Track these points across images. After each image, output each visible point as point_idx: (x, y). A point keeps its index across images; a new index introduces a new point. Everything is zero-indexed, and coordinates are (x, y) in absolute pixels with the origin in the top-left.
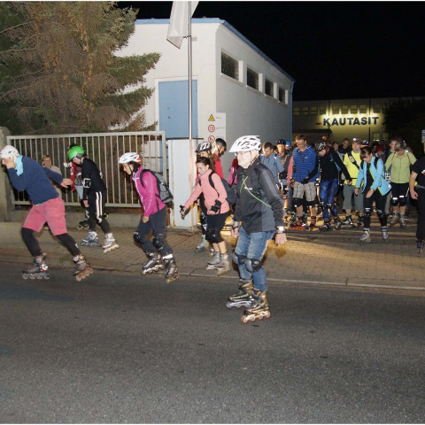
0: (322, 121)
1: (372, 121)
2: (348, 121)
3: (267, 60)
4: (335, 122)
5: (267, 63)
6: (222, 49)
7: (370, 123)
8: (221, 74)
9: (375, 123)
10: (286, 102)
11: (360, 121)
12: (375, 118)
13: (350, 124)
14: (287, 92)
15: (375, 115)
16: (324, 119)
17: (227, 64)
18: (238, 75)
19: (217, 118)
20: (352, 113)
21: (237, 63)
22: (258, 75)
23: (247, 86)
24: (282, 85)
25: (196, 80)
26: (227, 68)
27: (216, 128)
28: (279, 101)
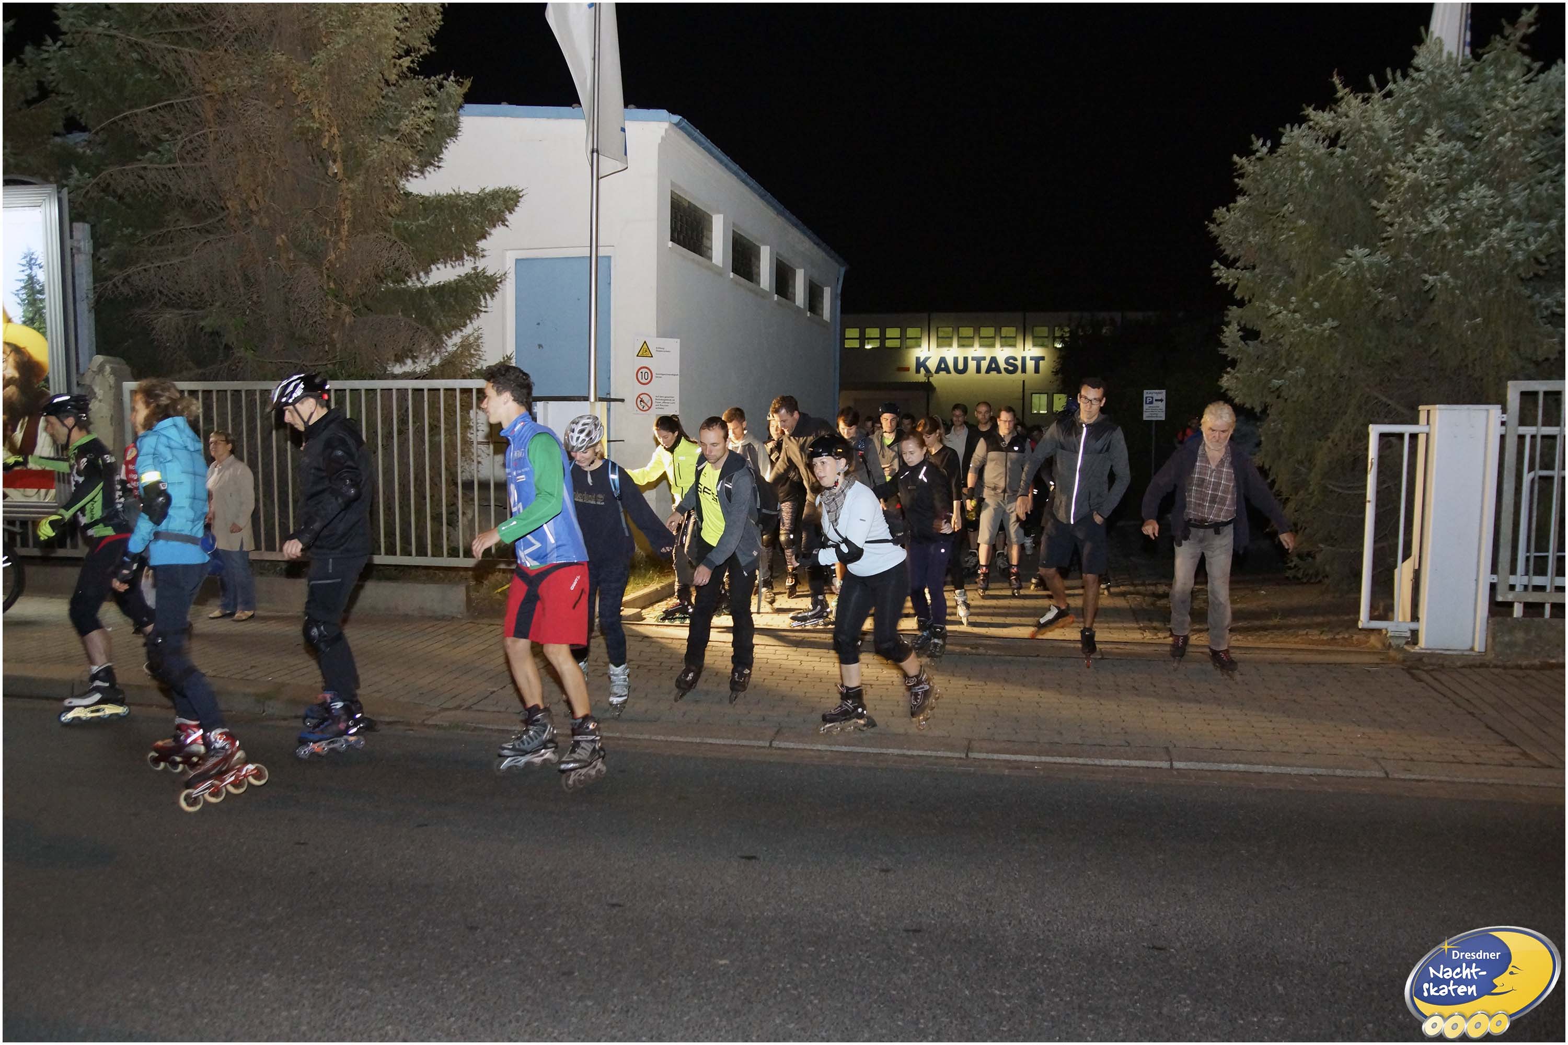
0: (913, 364)
1: (1030, 365)
2: (972, 365)
3: (780, 213)
4: (942, 366)
5: (780, 221)
6: (673, 184)
7: (1024, 370)
8: (670, 244)
9: (1037, 370)
10: (827, 314)
11: (1002, 365)
12: (1037, 360)
13: (978, 370)
14: (827, 292)
15: (1037, 352)
16: (918, 359)
17: (684, 220)
18: (711, 248)
19: (659, 350)
20: (983, 344)
21: (709, 221)
22: (759, 248)
23: (731, 274)
24: (816, 275)
25: (609, 258)
26: (684, 229)
27: (654, 375)
28: (808, 313)
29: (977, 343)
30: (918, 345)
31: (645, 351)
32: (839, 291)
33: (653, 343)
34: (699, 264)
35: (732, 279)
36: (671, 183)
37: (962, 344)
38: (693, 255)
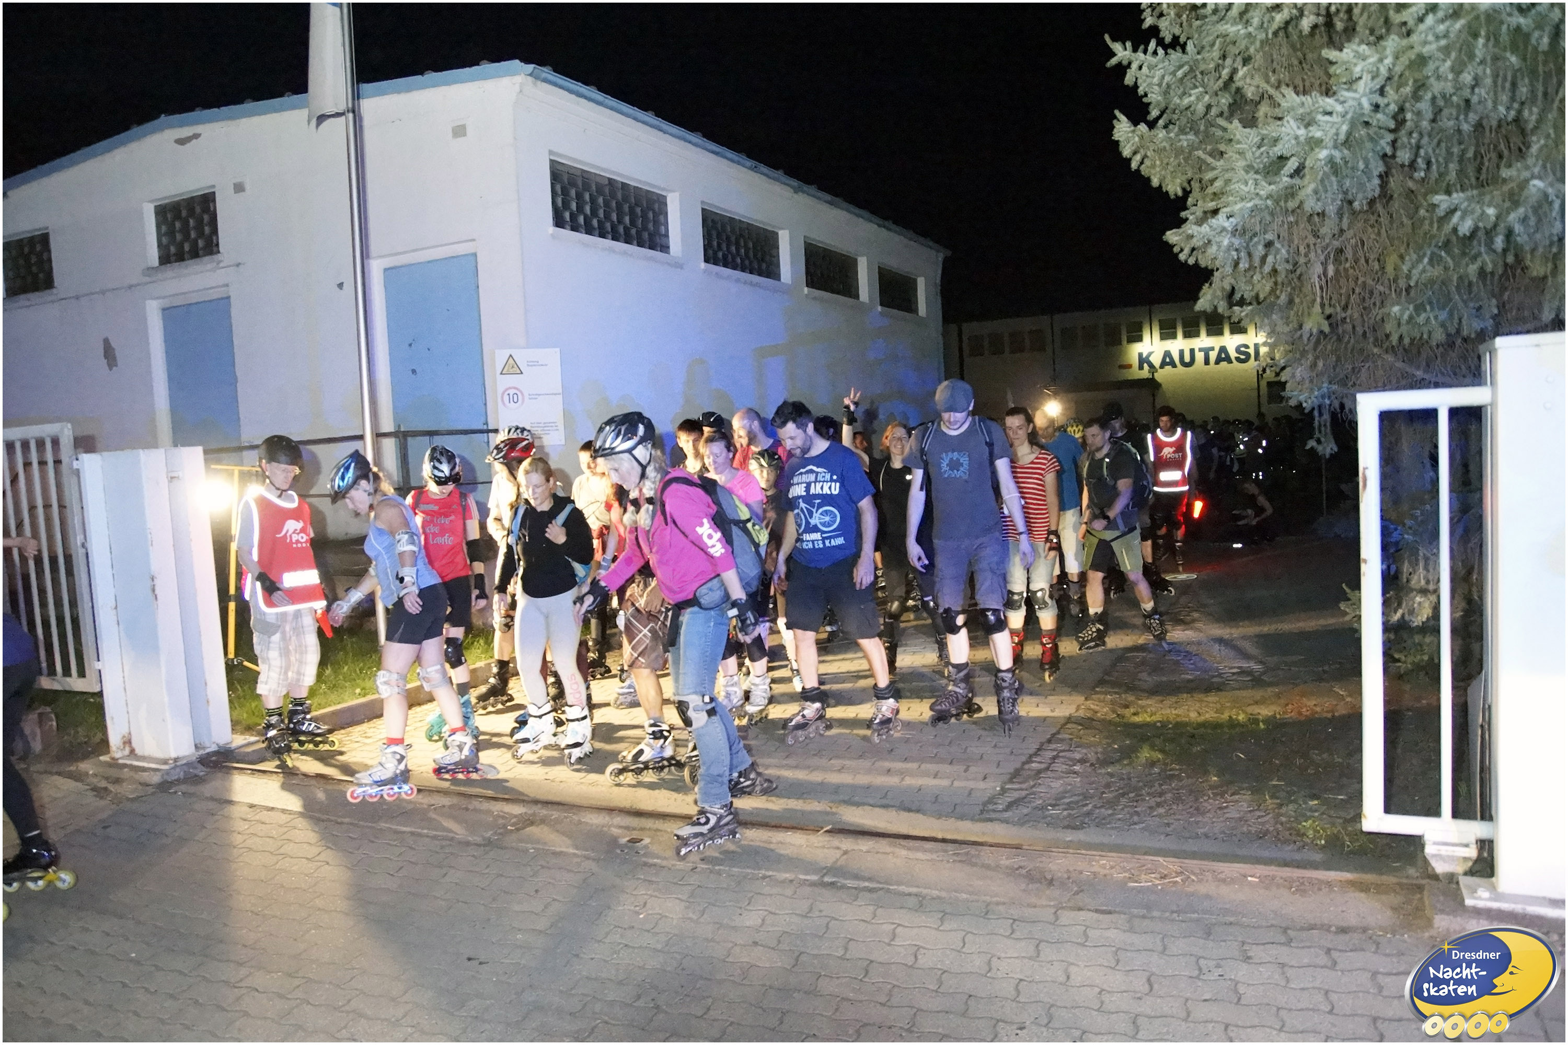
0: (1135, 361)
1: (1264, 351)
2: (1200, 356)
4: (1167, 361)
5: (802, 199)
7: (1257, 358)
8: (554, 231)
10: (923, 310)
11: (1233, 354)
13: (1207, 362)
14: (921, 283)
16: (1140, 355)
17: (601, 200)
18: (667, 235)
19: (532, 364)
20: (1210, 333)
21: (661, 202)
22: (776, 235)
23: (703, 265)
24: (894, 263)
25: (475, 255)
26: (601, 213)
27: (526, 394)
28: (879, 308)
29: (1203, 333)
30: (1139, 339)
31: (512, 368)
32: (938, 281)
33: (521, 356)
34: (625, 253)
35: (705, 271)
36: (551, 152)
37: (1187, 335)
38: (608, 243)
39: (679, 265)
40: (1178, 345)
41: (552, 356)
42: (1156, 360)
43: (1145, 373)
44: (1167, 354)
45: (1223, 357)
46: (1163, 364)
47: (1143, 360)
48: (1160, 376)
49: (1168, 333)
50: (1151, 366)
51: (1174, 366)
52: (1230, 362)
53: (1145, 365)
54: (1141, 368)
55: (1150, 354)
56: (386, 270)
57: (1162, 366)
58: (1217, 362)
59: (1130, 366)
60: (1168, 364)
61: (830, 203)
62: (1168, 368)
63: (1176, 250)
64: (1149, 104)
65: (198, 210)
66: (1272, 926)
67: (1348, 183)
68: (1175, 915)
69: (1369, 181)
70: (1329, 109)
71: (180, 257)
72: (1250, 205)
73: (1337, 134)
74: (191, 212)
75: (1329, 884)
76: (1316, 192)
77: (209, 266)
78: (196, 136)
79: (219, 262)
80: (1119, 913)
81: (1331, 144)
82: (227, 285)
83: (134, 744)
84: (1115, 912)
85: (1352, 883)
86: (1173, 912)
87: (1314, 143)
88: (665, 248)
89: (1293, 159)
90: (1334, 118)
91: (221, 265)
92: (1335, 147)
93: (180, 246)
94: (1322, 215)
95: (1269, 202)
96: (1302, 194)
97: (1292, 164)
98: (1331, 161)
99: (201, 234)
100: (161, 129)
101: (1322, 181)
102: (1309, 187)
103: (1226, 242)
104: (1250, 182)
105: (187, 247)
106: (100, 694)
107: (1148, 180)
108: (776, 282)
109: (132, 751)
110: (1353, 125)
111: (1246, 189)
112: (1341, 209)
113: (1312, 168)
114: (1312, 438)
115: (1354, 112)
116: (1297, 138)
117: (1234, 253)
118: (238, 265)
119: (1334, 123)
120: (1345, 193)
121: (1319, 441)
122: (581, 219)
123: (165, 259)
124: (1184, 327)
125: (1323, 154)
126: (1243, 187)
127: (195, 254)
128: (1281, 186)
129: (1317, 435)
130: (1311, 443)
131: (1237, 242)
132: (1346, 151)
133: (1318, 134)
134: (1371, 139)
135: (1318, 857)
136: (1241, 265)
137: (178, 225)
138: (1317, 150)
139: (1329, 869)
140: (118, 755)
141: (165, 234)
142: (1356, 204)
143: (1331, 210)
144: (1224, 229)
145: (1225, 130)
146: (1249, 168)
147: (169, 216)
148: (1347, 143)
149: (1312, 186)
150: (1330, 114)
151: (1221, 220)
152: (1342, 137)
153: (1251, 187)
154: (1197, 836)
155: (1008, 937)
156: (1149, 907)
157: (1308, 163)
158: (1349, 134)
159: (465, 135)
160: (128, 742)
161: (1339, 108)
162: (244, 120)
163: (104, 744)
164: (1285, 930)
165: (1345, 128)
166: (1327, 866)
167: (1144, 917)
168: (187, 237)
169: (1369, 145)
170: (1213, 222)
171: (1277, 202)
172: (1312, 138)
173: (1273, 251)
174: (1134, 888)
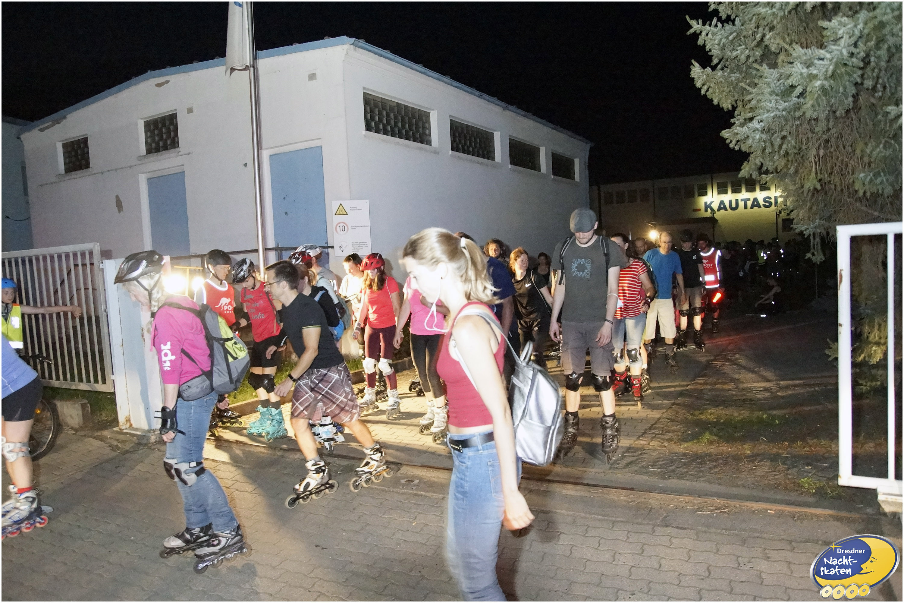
0: (702, 206)
1: (781, 201)
2: (741, 204)
3: (505, 108)
6: (366, 89)
7: (776, 205)
8: (366, 133)
9: (785, 204)
10: (578, 178)
11: (761, 203)
13: (746, 207)
14: (577, 162)
16: (706, 203)
17: (392, 115)
18: (430, 135)
19: (353, 209)
20: (747, 191)
21: (427, 115)
22: (493, 134)
23: (450, 152)
24: (560, 151)
25: (321, 147)
26: (392, 122)
27: (350, 228)
28: (552, 177)
29: (744, 190)
30: (705, 194)
31: (342, 211)
32: (587, 160)
33: (347, 204)
34: (407, 146)
35: (451, 155)
36: (364, 88)
37: (734, 191)
38: (397, 140)
39: (436, 152)
40: (728, 197)
41: (364, 205)
42: (715, 206)
43: (709, 214)
44: (722, 202)
45: (756, 204)
46: (719, 209)
47: (708, 206)
48: (718, 215)
49: (722, 190)
50: (712, 210)
51: (726, 210)
52: (759, 207)
53: (709, 210)
54: (706, 211)
55: (711, 203)
56: (270, 156)
57: (719, 210)
58: (752, 208)
59: (699, 210)
60: (722, 209)
61: (524, 116)
62: (722, 211)
63: (728, 141)
64: (712, 56)
65: (167, 123)
66: (783, 539)
67: (833, 100)
68: (724, 531)
69: (846, 99)
70: (822, 56)
71: (157, 150)
72: (772, 115)
73: (827, 71)
74: (164, 125)
75: (818, 516)
76: (813, 106)
77: (173, 155)
78: (167, 82)
79: (179, 152)
80: (692, 529)
81: (822, 78)
82: (183, 165)
83: (132, 422)
84: (688, 528)
85: (831, 516)
86: (723, 529)
87: (812, 77)
88: (429, 143)
89: (799, 87)
90: (826, 62)
91: (180, 153)
92: (826, 79)
93: (158, 144)
94: (816, 120)
95: (784, 113)
96: (805, 107)
97: (799, 90)
98: (822, 88)
99: (169, 137)
100: (148, 79)
101: (817, 99)
102: (809, 102)
103: (758, 137)
104: (773, 101)
105: (161, 144)
106: (114, 393)
107: (712, 100)
108: (493, 162)
109: (131, 425)
110: (837, 65)
111: (771, 105)
112: (828, 116)
113: (811, 92)
114: (808, 252)
115: (838, 58)
116: (801, 74)
117: (763, 143)
118: (189, 154)
119: (824, 65)
120: (831, 106)
121: (813, 254)
122: (381, 126)
123: (149, 151)
124: (732, 187)
125: (818, 83)
126: (768, 104)
127: (165, 148)
128: (792, 103)
129: (812, 251)
130: (809, 255)
131: (764, 137)
132: (832, 81)
133: (815, 72)
134: (848, 73)
135: (811, 500)
136: (767, 150)
137: (156, 132)
138: (814, 81)
139: (817, 507)
140: (123, 427)
141: (150, 137)
142: (838, 114)
143: (822, 116)
144: (757, 129)
145: (758, 70)
146: (772, 93)
147: (152, 127)
148: (833, 76)
149: (811, 102)
150: (823, 59)
151: (755, 124)
152: (830, 73)
153: (773, 104)
154: (738, 486)
155: (625, 541)
156: (709, 526)
157: (808, 89)
158: (834, 71)
159: (316, 79)
160: (128, 420)
161: (828, 56)
162: (194, 73)
163: (115, 421)
164: (791, 542)
165: (831, 67)
166: (816, 505)
167: (705, 532)
168: (161, 139)
169: (846, 78)
170: (750, 125)
171: (789, 113)
172: (811, 74)
173: (786, 141)
174: (700, 515)
